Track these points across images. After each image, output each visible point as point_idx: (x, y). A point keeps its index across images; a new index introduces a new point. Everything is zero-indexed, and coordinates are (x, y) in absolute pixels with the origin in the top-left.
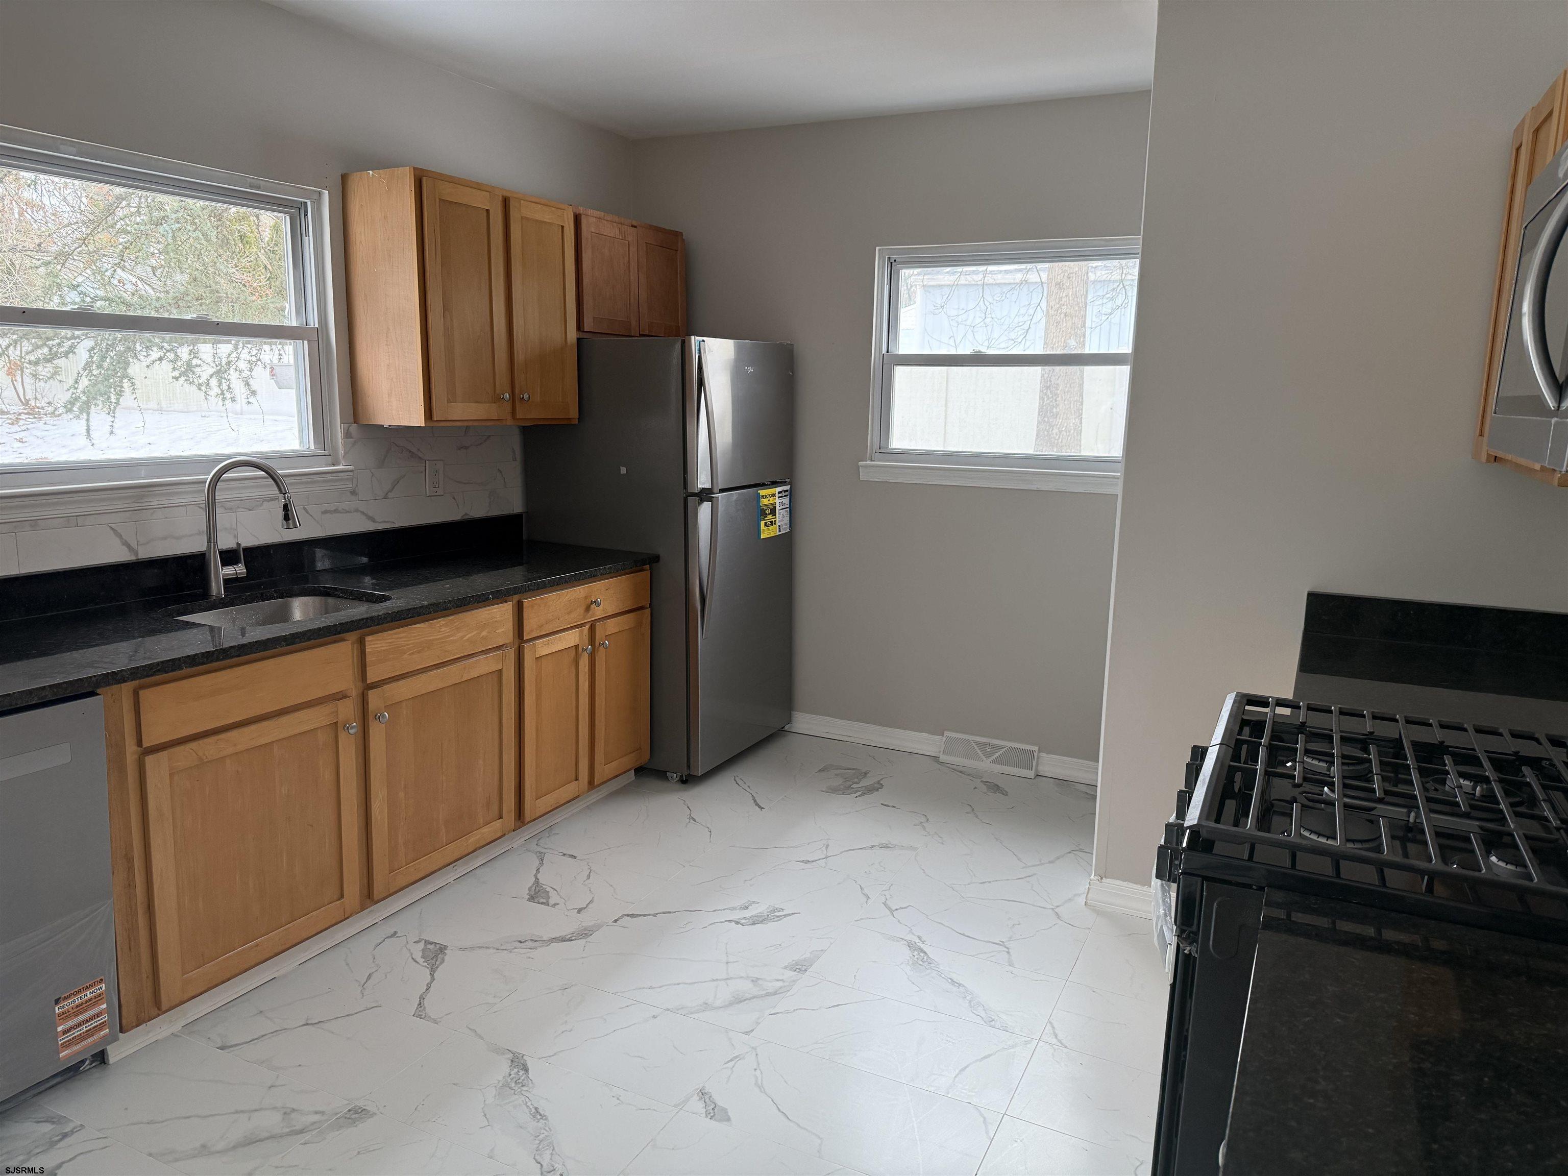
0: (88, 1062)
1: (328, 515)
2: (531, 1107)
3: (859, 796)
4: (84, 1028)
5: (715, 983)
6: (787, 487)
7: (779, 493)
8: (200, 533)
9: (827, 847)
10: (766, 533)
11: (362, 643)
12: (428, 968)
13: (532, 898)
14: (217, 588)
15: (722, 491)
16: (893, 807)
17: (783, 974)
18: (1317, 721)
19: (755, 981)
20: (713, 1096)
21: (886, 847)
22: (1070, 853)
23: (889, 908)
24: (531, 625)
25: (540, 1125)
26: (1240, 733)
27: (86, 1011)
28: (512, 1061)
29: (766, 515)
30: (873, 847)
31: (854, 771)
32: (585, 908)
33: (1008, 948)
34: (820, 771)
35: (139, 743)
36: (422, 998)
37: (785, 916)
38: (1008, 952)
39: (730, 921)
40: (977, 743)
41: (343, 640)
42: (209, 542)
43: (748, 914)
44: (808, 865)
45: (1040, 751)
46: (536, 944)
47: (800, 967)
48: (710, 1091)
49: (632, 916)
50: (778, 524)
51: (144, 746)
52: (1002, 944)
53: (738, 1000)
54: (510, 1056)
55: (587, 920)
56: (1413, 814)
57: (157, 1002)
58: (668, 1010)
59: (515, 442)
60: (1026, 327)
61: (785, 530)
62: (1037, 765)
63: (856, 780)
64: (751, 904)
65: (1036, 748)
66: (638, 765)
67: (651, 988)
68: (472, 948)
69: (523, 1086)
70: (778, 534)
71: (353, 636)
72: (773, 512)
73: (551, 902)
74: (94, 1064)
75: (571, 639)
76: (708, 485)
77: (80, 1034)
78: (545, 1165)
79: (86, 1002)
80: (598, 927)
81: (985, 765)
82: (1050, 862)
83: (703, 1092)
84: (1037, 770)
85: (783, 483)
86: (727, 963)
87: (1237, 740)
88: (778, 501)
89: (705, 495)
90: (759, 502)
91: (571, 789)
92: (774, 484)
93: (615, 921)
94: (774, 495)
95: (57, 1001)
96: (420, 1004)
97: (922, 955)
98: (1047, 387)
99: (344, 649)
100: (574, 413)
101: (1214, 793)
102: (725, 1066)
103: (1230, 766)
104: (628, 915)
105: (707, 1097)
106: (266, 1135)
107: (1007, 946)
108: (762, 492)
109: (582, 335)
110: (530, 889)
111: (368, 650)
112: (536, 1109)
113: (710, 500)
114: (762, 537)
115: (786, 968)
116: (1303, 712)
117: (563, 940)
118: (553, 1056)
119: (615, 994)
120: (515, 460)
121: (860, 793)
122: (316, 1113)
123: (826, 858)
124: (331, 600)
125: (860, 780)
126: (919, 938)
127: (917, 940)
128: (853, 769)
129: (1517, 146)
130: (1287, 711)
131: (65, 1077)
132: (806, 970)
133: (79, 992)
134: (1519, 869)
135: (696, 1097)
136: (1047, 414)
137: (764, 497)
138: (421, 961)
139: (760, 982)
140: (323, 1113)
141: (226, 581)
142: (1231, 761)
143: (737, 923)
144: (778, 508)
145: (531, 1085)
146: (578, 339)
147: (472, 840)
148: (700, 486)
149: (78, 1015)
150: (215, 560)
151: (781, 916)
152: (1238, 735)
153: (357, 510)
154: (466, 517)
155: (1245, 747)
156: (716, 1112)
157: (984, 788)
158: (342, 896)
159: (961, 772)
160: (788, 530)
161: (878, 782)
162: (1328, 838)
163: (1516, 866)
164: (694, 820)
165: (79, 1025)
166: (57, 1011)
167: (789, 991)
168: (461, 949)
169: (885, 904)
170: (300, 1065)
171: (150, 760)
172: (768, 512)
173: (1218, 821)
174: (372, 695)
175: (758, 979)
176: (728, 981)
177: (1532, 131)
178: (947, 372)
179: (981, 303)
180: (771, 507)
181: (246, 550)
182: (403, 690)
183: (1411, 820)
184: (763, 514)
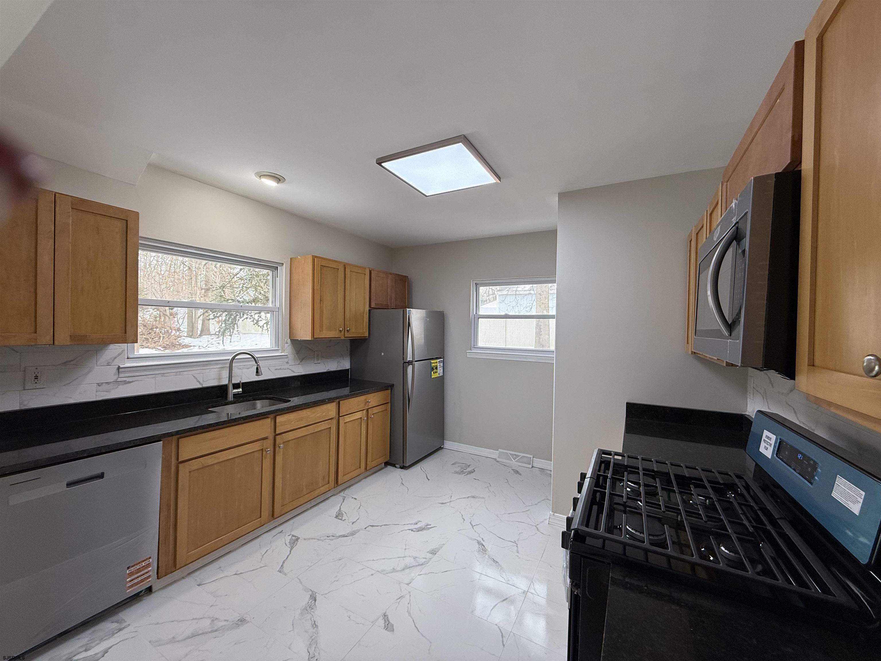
0: (143, 591)
1: (277, 370)
2: (313, 620)
3: (466, 475)
4: (140, 579)
5: (399, 559)
6: (442, 360)
7: (439, 361)
8: (227, 378)
9: (451, 497)
10: (434, 376)
11: (275, 419)
12: (289, 548)
13: (337, 517)
14: (230, 398)
15: (416, 361)
16: (478, 480)
17: (426, 555)
18: (633, 462)
19: (415, 558)
20: (389, 617)
21: (473, 497)
22: (543, 500)
23: (472, 525)
24: (343, 412)
25: (314, 631)
26: (599, 471)
27: (141, 571)
28: (311, 596)
29: (434, 369)
30: (469, 497)
31: (465, 465)
32: (355, 522)
33: (517, 544)
34: (453, 464)
35: (178, 459)
36: (284, 562)
37: (431, 528)
38: (517, 546)
39: (409, 530)
40: (510, 454)
41: (268, 418)
42: (229, 381)
43: (417, 526)
44: (443, 505)
45: (533, 457)
46: (333, 538)
47: (433, 552)
48: (388, 614)
49: (372, 526)
50: (438, 372)
51: (179, 461)
52: (515, 542)
53: (406, 568)
54: (311, 593)
55: (355, 527)
56: (679, 517)
57: (175, 565)
58: (378, 571)
59: (348, 344)
60: (531, 307)
61: (441, 374)
62: (532, 463)
63: (465, 468)
64: (418, 522)
65: (532, 456)
66: (385, 461)
67: (373, 560)
68: (309, 539)
69: (312, 609)
70: (438, 376)
71: (272, 416)
72: (436, 368)
73: (343, 519)
74: (146, 592)
75: (358, 415)
76: (411, 359)
77: (138, 581)
78: (311, 654)
79: (142, 567)
80: (358, 531)
81: (514, 463)
82: (536, 504)
83: (385, 614)
84: (532, 465)
85: (441, 358)
86: (405, 549)
87: (598, 474)
88: (438, 364)
89: (410, 363)
90: (431, 365)
91: (357, 472)
92: (437, 358)
93: (365, 528)
94: (437, 362)
95: (128, 568)
96: (282, 565)
97: (483, 547)
98: (538, 327)
99: (268, 422)
100: (367, 334)
101: (586, 508)
102: (397, 601)
103: (594, 490)
104: (371, 526)
105: (386, 618)
106: (201, 632)
107: (517, 543)
108: (432, 361)
109: (370, 309)
110: (337, 513)
111: (277, 421)
112: (315, 622)
113: (412, 364)
114: (432, 377)
115: (428, 552)
116: (626, 459)
117: (344, 536)
118: (327, 593)
119: (359, 563)
120: (347, 350)
121: (466, 474)
122: (225, 620)
123: (450, 502)
124: (272, 401)
125: (467, 468)
126: (482, 539)
127: (481, 540)
128: (465, 464)
129: (690, 240)
130: (620, 458)
131: (131, 599)
132: (436, 554)
133: (139, 563)
134: (736, 555)
135: (382, 618)
136: (538, 334)
137: (433, 363)
138: (288, 544)
139: (417, 559)
140: (227, 621)
141: (234, 395)
142: (595, 487)
143: (412, 531)
144: (438, 367)
145: (315, 609)
146: (369, 310)
147: (317, 492)
148: (408, 359)
149: (137, 573)
150: (231, 387)
151: (429, 528)
152: (598, 472)
153: (288, 369)
154: (329, 371)
155: (601, 478)
156: (389, 626)
157: (513, 472)
158: (261, 517)
159: (505, 465)
160: (442, 375)
161: (474, 469)
162: (640, 533)
163: (735, 553)
164: (403, 484)
165: (138, 577)
166: (128, 572)
167: (427, 563)
168: (305, 539)
169: (470, 523)
170: (226, 595)
171: (181, 466)
172: (434, 368)
173: (587, 526)
174: (278, 437)
175: (416, 557)
176: (404, 558)
177: (696, 233)
178: (506, 321)
179: (515, 299)
180: (436, 366)
181: (243, 383)
182: (291, 436)
183: (679, 519)
184: (433, 369)
